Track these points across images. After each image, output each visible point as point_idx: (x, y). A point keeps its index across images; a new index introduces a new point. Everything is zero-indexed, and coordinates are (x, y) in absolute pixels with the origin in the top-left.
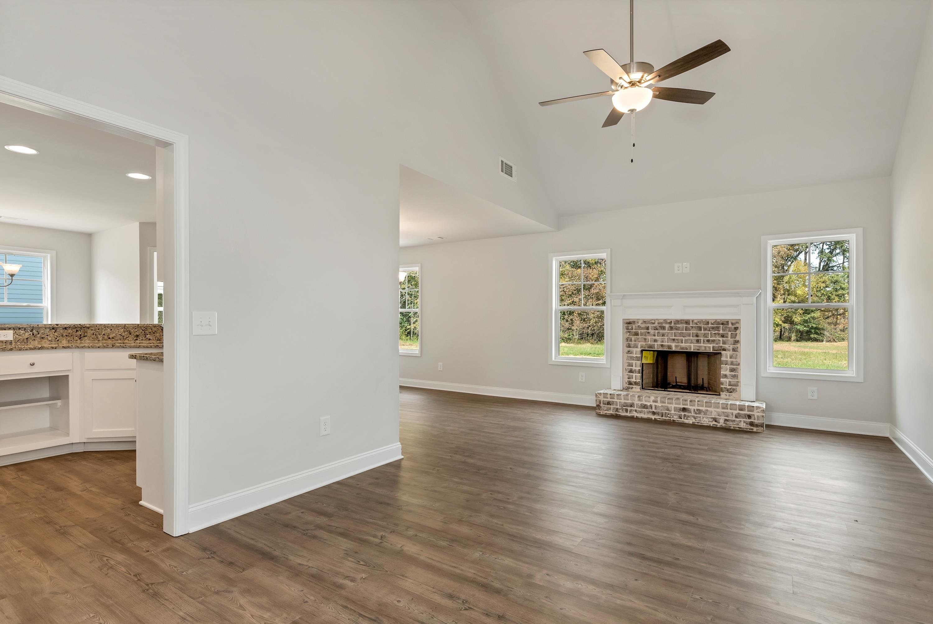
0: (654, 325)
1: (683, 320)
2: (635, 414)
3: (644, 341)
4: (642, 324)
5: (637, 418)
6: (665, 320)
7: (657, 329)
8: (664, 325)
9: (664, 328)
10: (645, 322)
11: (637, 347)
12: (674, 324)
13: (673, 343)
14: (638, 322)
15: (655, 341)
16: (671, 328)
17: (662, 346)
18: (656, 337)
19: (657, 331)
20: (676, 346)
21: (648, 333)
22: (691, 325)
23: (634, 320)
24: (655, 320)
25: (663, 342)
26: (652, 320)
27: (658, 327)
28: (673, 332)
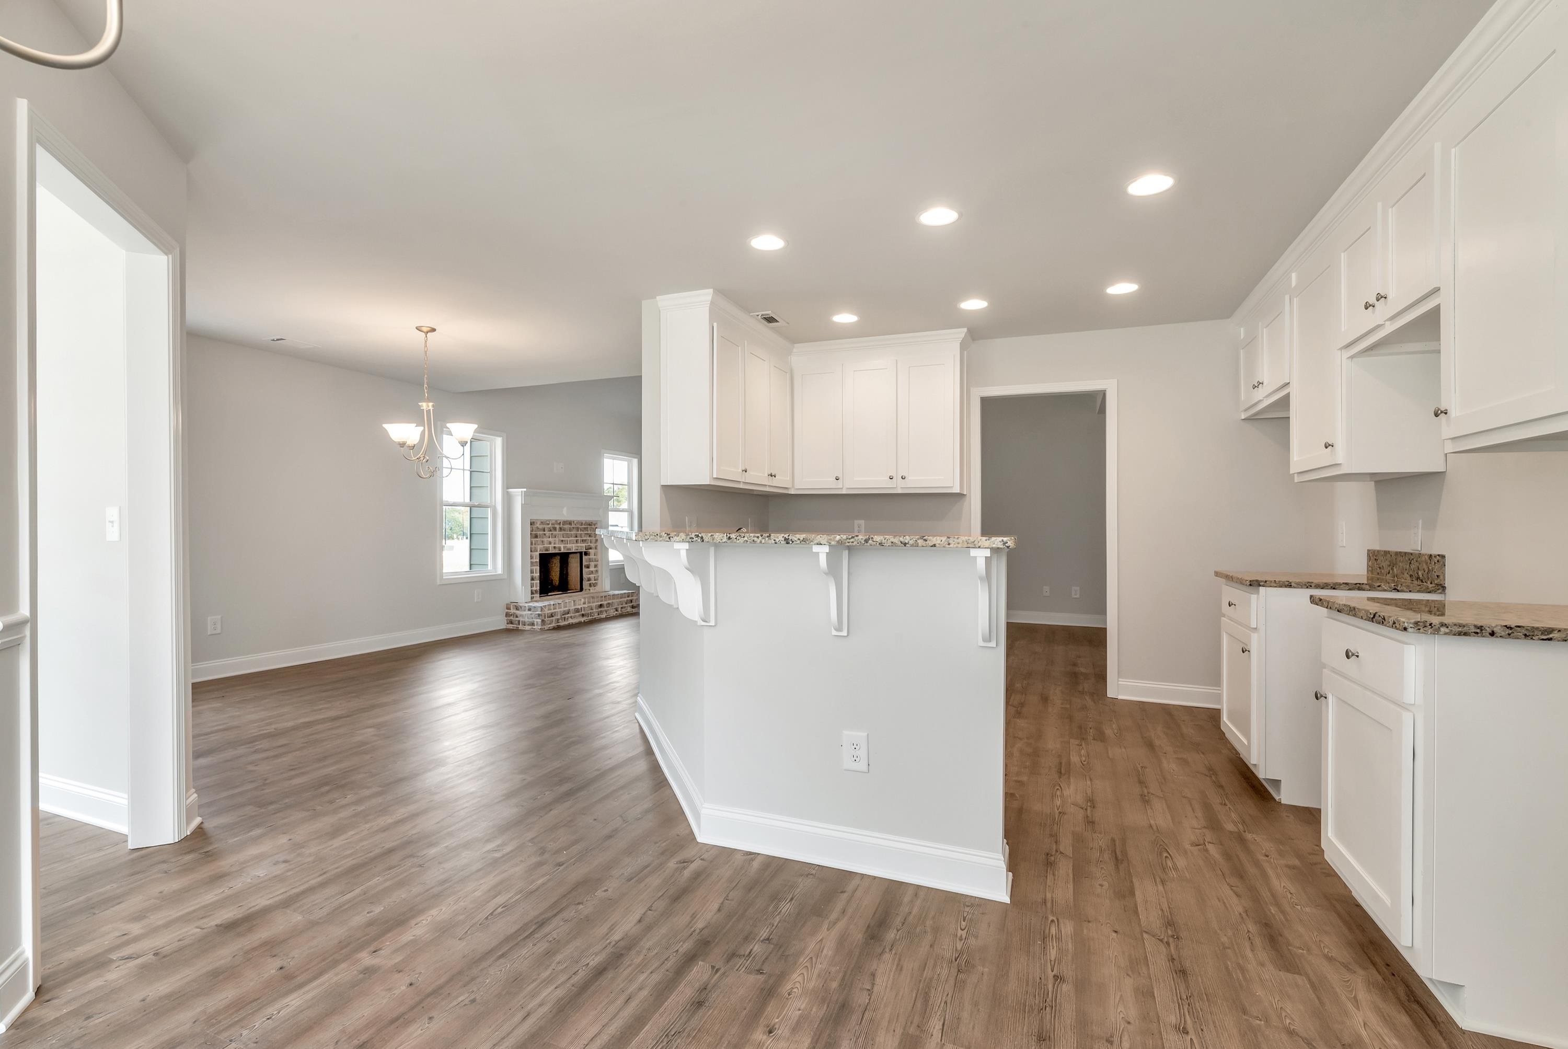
0: (549, 526)
1: (567, 521)
2: (571, 621)
3: (541, 543)
4: (540, 525)
5: (572, 624)
6: (556, 521)
7: (551, 531)
8: (556, 526)
9: (555, 529)
10: (542, 523)
11: (537, 551)
12: (563, 525)
13: (561, 544)
14: (537, 523)
15: (550, 543)
16: (561, 529)
17: (555, 547)
18: (550, 539)
19: (551, 532)
20: (564, 547)
21: (545, 534)
22: (573, 526)
23: (534, 521)
24: (549, 520)
25: (555, 544)
26: (547, 520)
27: (552, 528)
28: (562, 533)
